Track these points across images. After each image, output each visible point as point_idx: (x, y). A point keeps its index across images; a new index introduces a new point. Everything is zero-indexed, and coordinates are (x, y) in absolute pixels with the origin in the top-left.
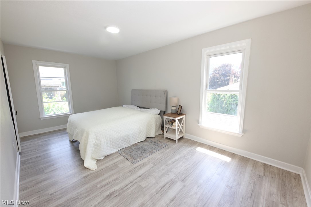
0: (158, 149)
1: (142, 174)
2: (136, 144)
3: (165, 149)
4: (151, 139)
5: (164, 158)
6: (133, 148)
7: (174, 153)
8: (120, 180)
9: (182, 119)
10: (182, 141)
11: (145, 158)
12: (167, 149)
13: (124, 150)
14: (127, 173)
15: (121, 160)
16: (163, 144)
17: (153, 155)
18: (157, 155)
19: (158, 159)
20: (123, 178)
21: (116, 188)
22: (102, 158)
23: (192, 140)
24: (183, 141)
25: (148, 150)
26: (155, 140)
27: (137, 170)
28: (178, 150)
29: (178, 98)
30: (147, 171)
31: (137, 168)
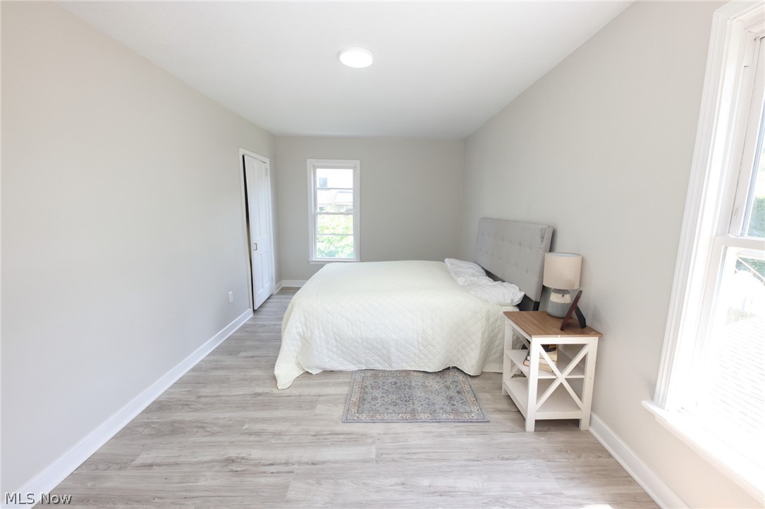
0: (444, 416)
1: (323, 463)
2: (407, 372)
3: (463, 429)
4: (461, 378)
5: (422, 456)
6: (390, 381)
7: (476, 463)
8: (278, 442)
9: (577, 348)
10: (561, 437)
11: (383, 421)
12: (469, 433)
13: (369, 374)
14: (308, 435)
15: (336, 395)
16: (475, 409)
17: (409, 426)
18: (417, 435)
19: (407, 448)
20: (290, 440)
21: (256, 454)
22: (314, 372)
23: (610, 456)
24: (561, 439)
25: (414, 404)
26: (465, 385)
27: (329, 443)
28: (503, 459)
29: (583, 261)
30: (343, 462)
31: (336, 436)
